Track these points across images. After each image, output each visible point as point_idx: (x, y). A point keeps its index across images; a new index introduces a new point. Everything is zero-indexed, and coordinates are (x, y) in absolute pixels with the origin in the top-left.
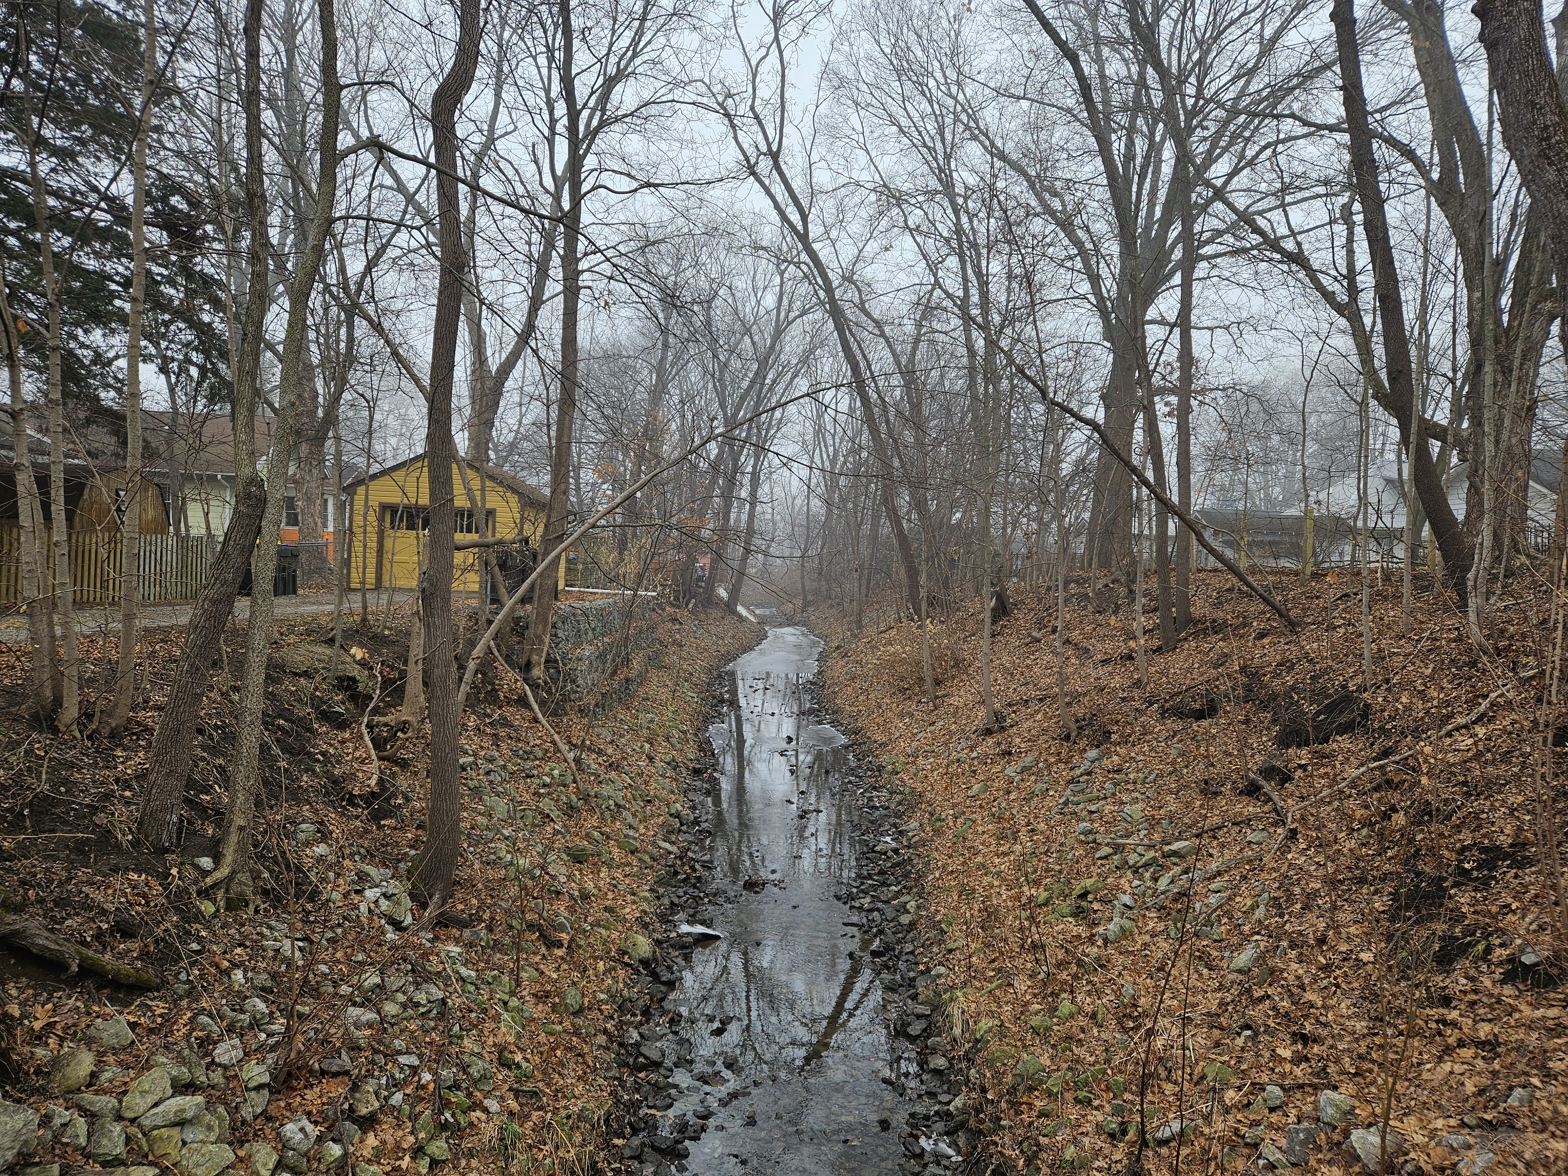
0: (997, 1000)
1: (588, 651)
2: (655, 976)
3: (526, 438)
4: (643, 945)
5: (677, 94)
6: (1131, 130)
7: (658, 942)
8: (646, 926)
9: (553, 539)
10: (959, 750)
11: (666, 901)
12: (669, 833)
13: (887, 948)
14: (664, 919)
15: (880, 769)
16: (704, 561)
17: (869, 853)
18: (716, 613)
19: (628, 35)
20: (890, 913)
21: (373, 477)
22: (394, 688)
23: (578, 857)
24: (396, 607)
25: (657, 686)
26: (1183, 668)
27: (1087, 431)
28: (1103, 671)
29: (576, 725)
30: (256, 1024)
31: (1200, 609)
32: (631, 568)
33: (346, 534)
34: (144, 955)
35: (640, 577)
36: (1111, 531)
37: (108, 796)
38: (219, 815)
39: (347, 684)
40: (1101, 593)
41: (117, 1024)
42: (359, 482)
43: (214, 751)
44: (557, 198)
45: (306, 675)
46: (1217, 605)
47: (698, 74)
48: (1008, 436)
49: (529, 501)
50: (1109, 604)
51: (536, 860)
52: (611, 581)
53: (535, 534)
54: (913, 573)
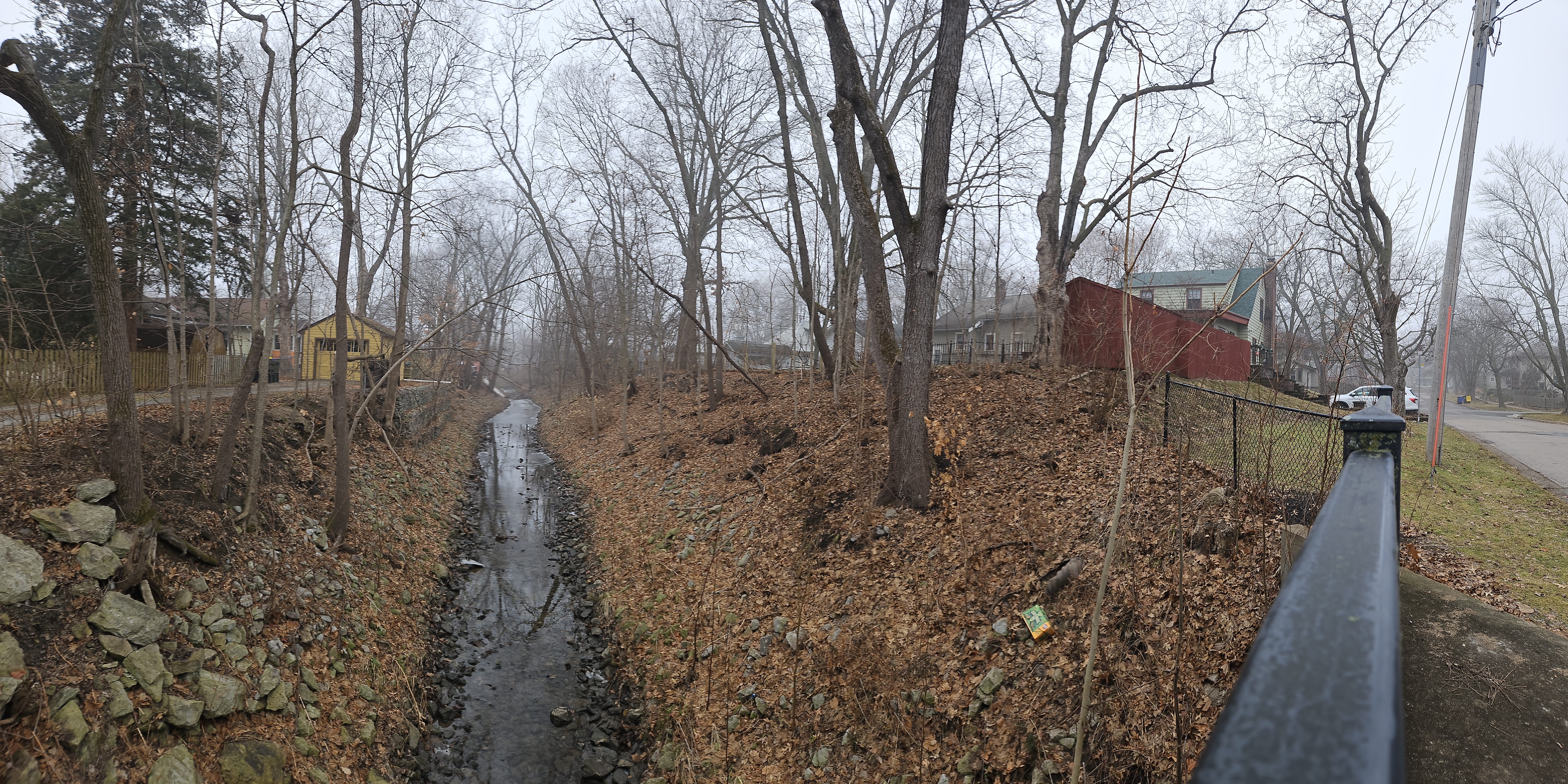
0: (627, 595)
1: (414, 413)
2: (448, 586)
3: (384, 303)
4: (443, 570)
5: (462, 122)
6: (693, 151)
7: (451, 569)
8: (444, 559)
9: (396, 355)
10: (610, 465)
11: (455, 547)
12: (457, 510)
13: (572, 572)
14: (454, 556)
15: (569, 475)
16: (477, 364)
17: (563, 521)
18: (483, 392)
19: (438, 93)
20: (573, 553)
21: (312, 325)
22: (320, 430)
23: (409, 522)
24: (322, 389)
25: (451, 431)
26: (719, 419)
27: (674, 301)
28: (682, 421)
29: (409, 451)
30: (258, 589)
31: (727, 390)
32: (437, 369)
33: (300, 353)
34: (213, 549)
35: (442, 374)
36: (686, 351)
37: (200, 474)
38: (244, 486)
39: (299, 427)
40: (681, 382)
41: (201, 580)
42: (306, 328)
43: (242, 456)
44: (401, 181)
45: (281, 421)
46: (735, 388)
47: (473, 111)
48: (636, 301)
49: (385, 335)
50: (685, 387)
51: (388, 521)
52: (427, 376)
53: (388, 352)
54: (587, 372)
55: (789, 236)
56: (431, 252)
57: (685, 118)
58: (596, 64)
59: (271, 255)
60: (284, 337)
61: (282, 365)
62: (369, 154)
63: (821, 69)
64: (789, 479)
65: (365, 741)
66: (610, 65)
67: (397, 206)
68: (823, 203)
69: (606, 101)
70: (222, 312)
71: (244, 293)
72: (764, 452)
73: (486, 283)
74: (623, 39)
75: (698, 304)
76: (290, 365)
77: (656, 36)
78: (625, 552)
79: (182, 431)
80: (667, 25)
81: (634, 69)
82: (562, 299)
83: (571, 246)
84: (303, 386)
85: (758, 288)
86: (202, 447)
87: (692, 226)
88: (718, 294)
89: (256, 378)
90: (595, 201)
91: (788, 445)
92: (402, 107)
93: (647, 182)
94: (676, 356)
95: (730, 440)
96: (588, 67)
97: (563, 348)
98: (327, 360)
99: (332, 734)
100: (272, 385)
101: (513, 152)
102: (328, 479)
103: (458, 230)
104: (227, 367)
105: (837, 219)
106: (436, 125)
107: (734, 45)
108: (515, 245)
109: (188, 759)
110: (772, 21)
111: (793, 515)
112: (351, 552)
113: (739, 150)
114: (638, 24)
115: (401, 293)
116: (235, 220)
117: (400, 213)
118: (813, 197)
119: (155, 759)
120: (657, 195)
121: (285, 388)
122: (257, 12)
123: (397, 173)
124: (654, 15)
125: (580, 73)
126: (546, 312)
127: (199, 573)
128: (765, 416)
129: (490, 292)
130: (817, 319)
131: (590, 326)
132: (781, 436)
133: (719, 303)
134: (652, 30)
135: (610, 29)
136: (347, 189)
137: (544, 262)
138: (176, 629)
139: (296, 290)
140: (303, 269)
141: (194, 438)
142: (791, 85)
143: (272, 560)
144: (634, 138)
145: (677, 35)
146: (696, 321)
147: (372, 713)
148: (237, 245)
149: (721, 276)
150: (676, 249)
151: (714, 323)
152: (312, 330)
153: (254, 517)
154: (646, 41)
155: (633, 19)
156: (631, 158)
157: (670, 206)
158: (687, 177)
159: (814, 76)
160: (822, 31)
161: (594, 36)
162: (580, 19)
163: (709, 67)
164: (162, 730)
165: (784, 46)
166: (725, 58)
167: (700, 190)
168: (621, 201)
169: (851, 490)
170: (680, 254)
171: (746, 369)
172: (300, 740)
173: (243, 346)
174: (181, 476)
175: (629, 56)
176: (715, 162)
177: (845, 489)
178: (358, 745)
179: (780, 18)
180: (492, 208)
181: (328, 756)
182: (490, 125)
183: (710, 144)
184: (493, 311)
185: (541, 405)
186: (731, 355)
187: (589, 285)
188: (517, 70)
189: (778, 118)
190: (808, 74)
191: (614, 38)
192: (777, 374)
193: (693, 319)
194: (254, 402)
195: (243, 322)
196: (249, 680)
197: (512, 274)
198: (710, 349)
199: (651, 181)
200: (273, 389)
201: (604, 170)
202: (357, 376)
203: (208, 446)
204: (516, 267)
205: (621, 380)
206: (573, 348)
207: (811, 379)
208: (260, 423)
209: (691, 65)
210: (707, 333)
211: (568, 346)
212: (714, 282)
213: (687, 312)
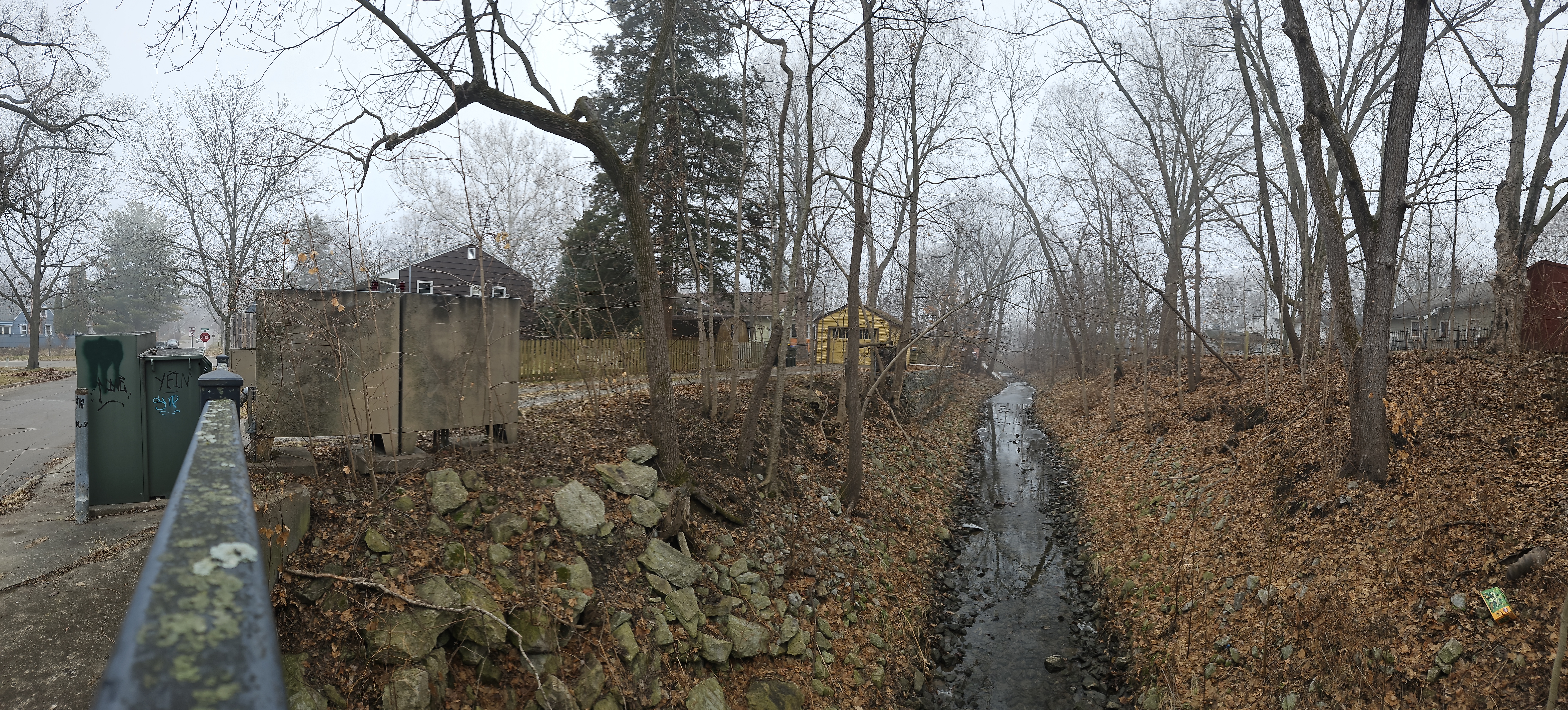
0: (1115, 556)
1: (920, 393)
2: (950, 547)
3: (893, 295)
4: (946, 533)
5: (964, 135)
6: (1175, 161)
7: (952, 531)
8: (947, 524)
9: (904, 342)
10: (1100, 439)
11: (956, 512)
12: (958, 480)
14: (955, 520)
15: (1062, 449)
16: (976, 351)
18: (982, 375)
19: (942, 108)
20: (1065, 517)
21: (826, 316)
22: (833, 408)
23: (915, 490)
24: (835, 371)
25: (953, 410)
26: (1198, 399)
27: (1157, 294)
28: (1165, 401)
29: (914, 428)
30: (779, 548)
31: (1205, 373)
32: (941, 355)
33: (815, 340)
34: (738, 511)
35: (945, 359)
36: (1168, 339)
37: (727, 445)
38: (765, 458)
39: (814, 406)
40: (1163, 367)
41: (728, 537)
42: (820, 318)
43: (764, 431)
44: (908, 187)
45: (798, 401)
46: (1212, 371)
47: (974, 125)
48: (1122, 295)
49: (893, 324)
50: (1167, 371)
51: (895, 489)
52: (931, 361)
53: (896, 339)
54: (1078, 358)
55: (1261, 237)
56: (935, 250)
57: (1167, 132)
58: (1087, 84)
59: (788, 254)
60: (801, 326)
61: (798, 351)
62: (879, 162)
63: (1291, 90)
64: (1261, 452)
65: (875, 683)
66: (1099, 84)
67: (904, 209)
68: (1292, 207)
69: (1095, 117)
70: (745, 304)
71: (764, 287)
72: (1237, 428)
73: (985, 278)
74: (1111, 62)
75: (1179, 296)
76: (806, 351)
77: (1141, 58)
78: (1112, 517)
79: (711, 407)
80: (1151, 50)
81: (1121, 89)
82: (1055, 292)
83: (1063, 245)
84: (818, 370)
85: (1233, 282)
86: (728, 422)
87: (1173, 227)
88: (1197, 288)
89: (776, 363)
90: (1086, 205)
91: (1260, 422)
92: (910, 121)
93: (1132, 188)
94: (1159, 343)
95: (1208, 417)
96: (1079, 86)
97: (1056, 336)
98: (840, 347)
99: (846, 677)
100: (790, 368)
101: (1011, 162)
102: (842, 453)
103: (960, 230)
104: (750, 352)
105: (1305, 221)
106: (940, 137)
107: (1212, 68)
108: (1012, 244)
109: (719, 691)
110: (1247, 46)
111: (1264, 484)
112: (863, 516)
113: (1216, 161)
114: (1125, 48)
115: (908, 287)
116: (756, 222)
117: (907, 215)
118: (1283, 202)
119: (692, 686)
120: (1141, 200)
121: (801, 371)
122: (777, 36)
123: (904, 180)
124: (1139, 41)
125: (1072, 91)
126: (1040, 304)
127: (726, 530)
128: (1238, 396)
129: (989, 286)
130: (1286, 311)
131: (1081, 317)
132: (1253, 414)
133: (1197, 295)
134: (1138, 54)
135: (1099, 53)
136: (859, 193)
137: (1038, 259)
138: (708, 577)
139: (811, 284)
140: (818, 265)
141: (721, 414)
142: (1264, 104)
143: (791, 523)
144: (1121, 150)
145: (1160, 58)
146: (1177, 312)
147: (881, 659)
148: (758, 245)
149: (1199, 272)
150: (1160, 248)
151: (1192, 314)
152: (825, 319)
153: (774, 484)
154: (1132, 63)
155: (1120, 44)
156: (1118, 167)
157: (1153, 210)
158: (1169, 184)
159: (1285, 95)
160: (1292, 56)
161: (1084, 59)
162: (1072, 44)
163: (1189, 87)
164: (697, 663)
165: (1257, 69)
166: (1204, 80)
167: (1181, 195)
168: (1109, 205)
169: (1317, 463)
170: (1162, 252)
171: (1222, 354)
172: (816, 682)
173: (763, 334)
174: (710, 446)
175: (1116, 77)
176: (1195, 171)
177: (1312, 461)
178: (870, 687)
179: (1254, 44)
180: (991, 211)
181: (842, 696)
182: (989, 138)
183: (1189, 155)
184: (992, 304)
185: (1036, 387)
186: (1208, 342)
187: (1079, 280)
188: (1015, 89)
189: (1252, 132)
190: (1279, 93)
191: (1103, 61)
192: (1250, 359)
193: (1174, 310)
194: (774, 383)
195: (763, 313)
196: (772, 628)
197: (1010, 270)
198: (1189, 336)
199: (1136, 187)
200: (791, 372)
201: (1093, 178)
202: (868, 361)
203: (733, 421)
204: (1013, 264)
205: (1108, 365)
206: (1065, 337)
207: (1281, 364)
208: (779, 402)
209: (1173, 85)
210: (1187, 323)
211: (1060, 335)
212: (1193, 277)
213: (1168, 304)
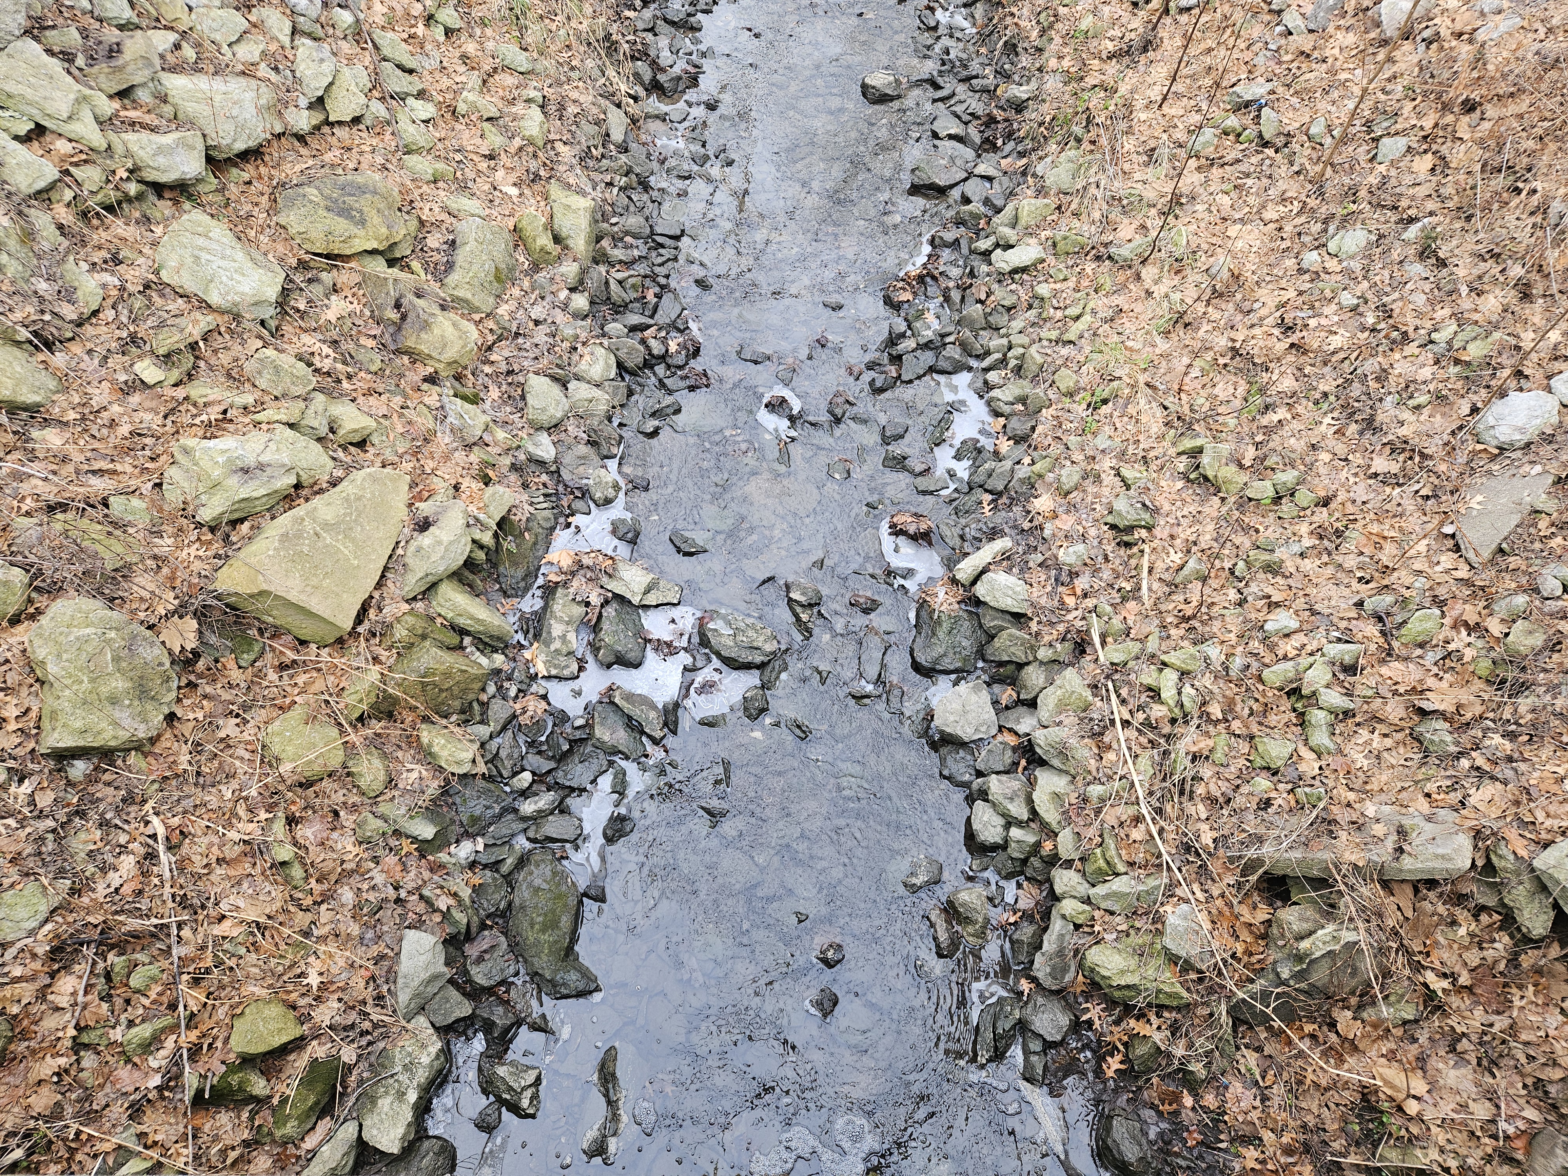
65: (531, 141)
109: (218, 230)
147: (533, 94)
172: (413, 160)
196: (273, 77)
